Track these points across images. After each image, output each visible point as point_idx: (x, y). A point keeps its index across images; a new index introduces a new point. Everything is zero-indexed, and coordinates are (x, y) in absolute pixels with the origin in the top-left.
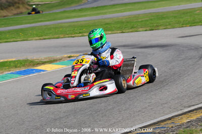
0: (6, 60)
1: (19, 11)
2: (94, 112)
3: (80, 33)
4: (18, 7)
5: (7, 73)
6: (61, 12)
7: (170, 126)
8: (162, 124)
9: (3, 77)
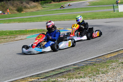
0: (33, 29)
1: (38, 9)
3: (63, 19)
4: (38, 8)
5: (34, 34)
6: (55, 10)
7: (103, 59)
8: (100, 58)
9: (33, 36)
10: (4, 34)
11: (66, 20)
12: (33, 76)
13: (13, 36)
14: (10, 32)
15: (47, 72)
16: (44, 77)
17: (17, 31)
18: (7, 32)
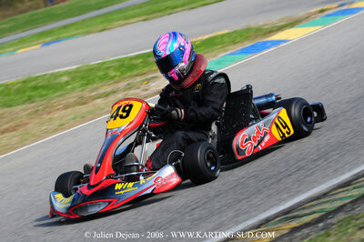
5: (223, 55)
10: (102, 79)
12: (267, 221)
13: (139, 79)
14: (122, 66)
15: (325, 195)
16: (316, 216)
18: (109, 68)
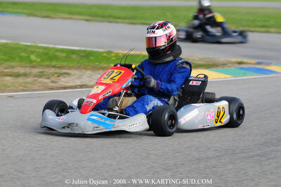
2: (264, 159)
11: (272, 30)
17: (73, 52)
